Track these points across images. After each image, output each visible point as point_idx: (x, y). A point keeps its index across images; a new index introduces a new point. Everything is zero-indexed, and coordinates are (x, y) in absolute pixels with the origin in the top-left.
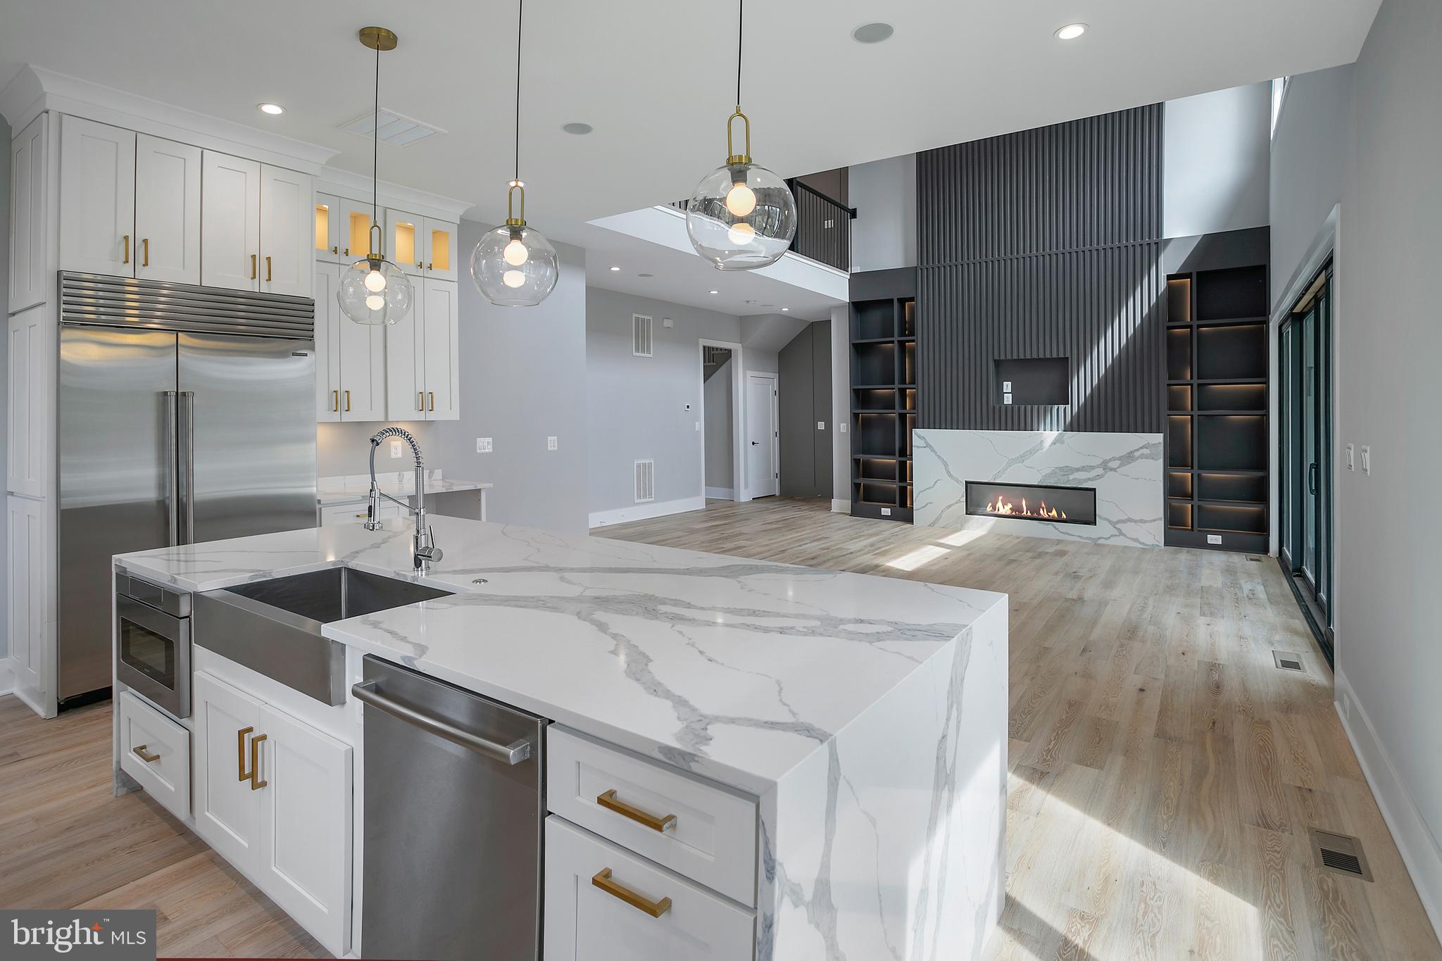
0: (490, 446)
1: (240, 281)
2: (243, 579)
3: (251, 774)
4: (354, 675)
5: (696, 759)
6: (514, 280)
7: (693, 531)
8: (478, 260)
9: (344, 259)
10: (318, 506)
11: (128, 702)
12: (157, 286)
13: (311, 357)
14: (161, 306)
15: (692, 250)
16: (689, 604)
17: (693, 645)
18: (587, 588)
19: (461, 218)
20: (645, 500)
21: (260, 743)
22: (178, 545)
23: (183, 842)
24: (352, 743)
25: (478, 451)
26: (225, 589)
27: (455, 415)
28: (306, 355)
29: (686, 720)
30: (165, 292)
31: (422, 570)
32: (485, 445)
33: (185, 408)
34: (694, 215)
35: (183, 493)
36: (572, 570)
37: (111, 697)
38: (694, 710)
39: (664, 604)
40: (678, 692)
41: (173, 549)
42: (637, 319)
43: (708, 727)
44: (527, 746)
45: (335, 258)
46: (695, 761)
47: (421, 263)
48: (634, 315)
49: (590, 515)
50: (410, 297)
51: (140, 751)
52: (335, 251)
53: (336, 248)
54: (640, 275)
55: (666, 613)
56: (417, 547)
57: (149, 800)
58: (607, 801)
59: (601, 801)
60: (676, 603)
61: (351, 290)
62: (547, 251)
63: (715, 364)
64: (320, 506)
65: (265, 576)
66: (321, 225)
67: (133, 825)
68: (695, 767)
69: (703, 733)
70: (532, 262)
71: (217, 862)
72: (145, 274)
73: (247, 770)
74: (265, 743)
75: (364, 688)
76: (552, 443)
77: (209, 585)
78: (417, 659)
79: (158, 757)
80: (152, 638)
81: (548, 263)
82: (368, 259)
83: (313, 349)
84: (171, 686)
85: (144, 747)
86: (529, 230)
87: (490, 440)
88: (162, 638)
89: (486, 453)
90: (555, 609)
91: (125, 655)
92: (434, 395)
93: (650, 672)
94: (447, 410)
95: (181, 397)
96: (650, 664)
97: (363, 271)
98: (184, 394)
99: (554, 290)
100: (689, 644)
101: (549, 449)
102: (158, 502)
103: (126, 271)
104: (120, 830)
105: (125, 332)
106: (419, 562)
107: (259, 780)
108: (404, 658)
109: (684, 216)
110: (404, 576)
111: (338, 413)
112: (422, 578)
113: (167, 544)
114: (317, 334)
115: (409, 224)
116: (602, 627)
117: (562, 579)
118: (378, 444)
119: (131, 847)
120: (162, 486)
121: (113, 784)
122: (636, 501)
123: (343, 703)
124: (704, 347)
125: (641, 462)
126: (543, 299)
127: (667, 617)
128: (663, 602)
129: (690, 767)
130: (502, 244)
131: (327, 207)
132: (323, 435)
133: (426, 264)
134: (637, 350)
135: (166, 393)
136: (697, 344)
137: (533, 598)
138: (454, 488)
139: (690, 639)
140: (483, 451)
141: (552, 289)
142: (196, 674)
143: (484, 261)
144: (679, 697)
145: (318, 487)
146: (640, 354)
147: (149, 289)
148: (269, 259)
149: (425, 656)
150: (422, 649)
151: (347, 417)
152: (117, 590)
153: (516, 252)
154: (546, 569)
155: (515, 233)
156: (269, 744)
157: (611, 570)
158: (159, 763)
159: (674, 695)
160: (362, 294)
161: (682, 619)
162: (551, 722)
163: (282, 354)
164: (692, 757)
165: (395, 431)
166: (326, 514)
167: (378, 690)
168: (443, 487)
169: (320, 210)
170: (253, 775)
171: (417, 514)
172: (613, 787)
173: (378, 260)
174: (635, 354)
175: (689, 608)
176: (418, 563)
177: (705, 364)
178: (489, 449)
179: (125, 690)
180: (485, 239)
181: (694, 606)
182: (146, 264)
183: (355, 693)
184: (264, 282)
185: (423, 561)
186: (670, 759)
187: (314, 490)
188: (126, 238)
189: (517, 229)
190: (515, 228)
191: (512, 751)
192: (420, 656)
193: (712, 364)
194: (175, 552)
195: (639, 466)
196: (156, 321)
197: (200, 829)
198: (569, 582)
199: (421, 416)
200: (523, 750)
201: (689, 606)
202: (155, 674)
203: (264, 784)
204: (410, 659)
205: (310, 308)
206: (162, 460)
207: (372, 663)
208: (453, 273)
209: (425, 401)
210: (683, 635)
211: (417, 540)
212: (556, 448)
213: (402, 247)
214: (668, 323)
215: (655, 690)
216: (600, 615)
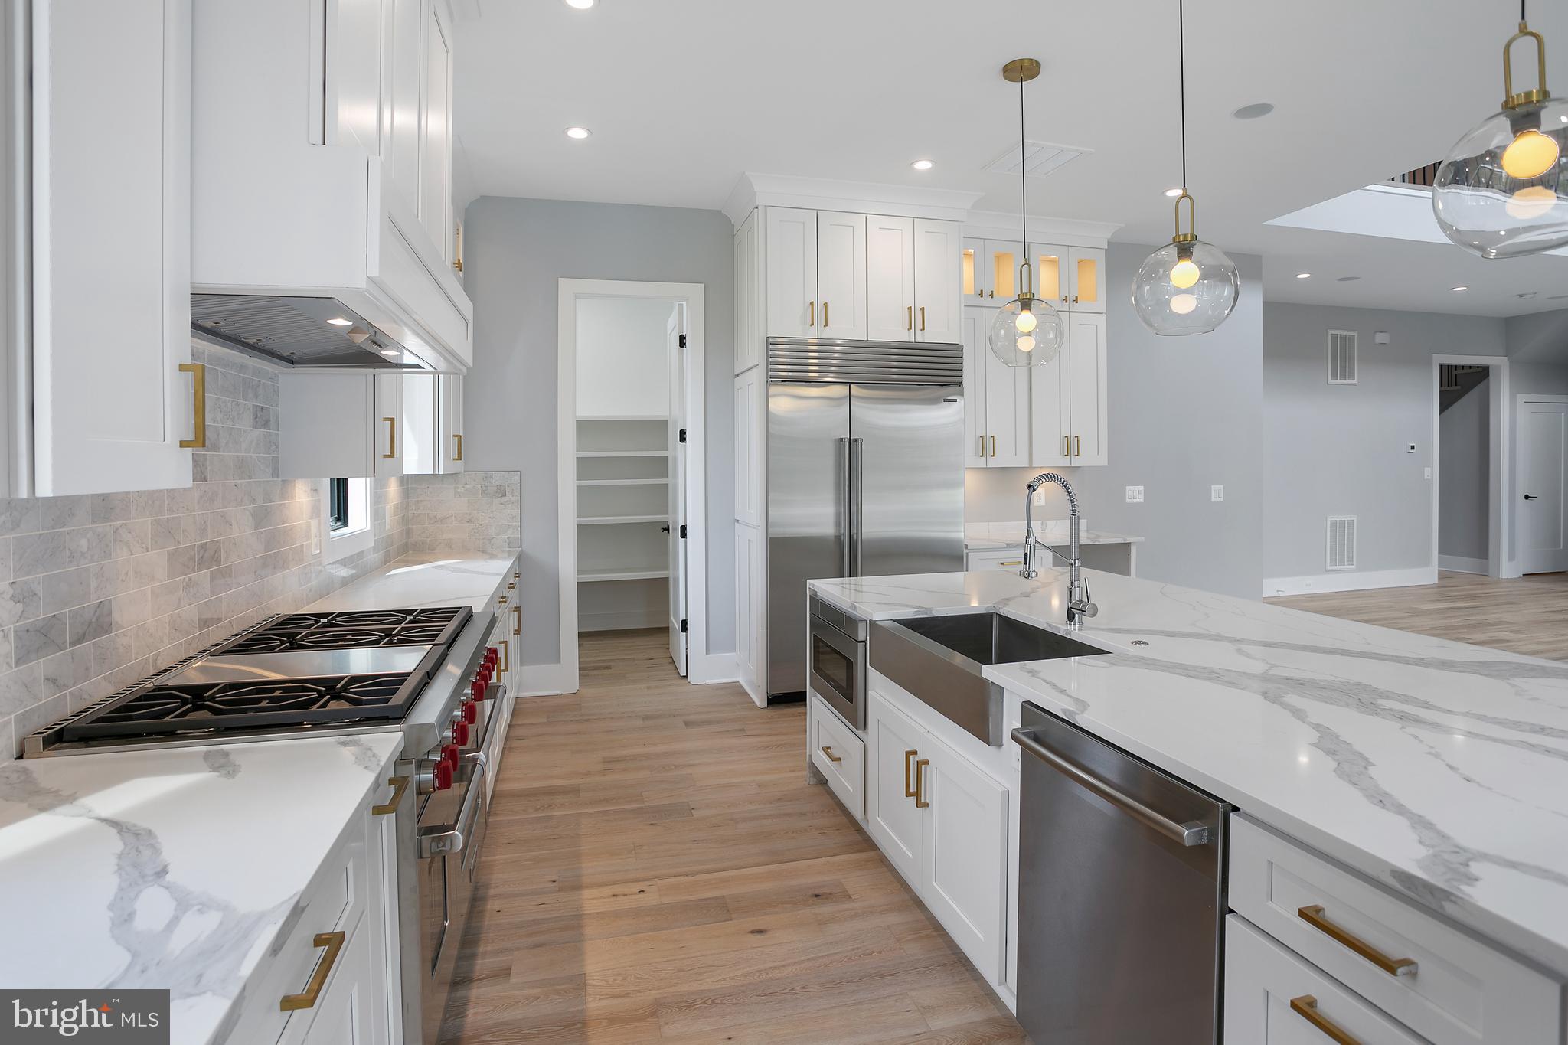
0: (1142, 496)
1: (896, 333)
2: (908, 614)
3: (916, 792)
4: (1011, 720)
5: (1453, 898)
6: (1182, 305)
7: (1417, 613)
8: (1139, 287)
9: (989, 302)
10: (965, 551)
11: (818, 706)
12: (831, 343)
13: (960, 402)
14: (835, 361)
15: (1443, 239)
16: (1427, 703)
17: (1437, 756)
18: (1273, 666)
19: (1108, 242)
20: (1342, 567)
21: (923, 766)
22: (850, 576)
23: (858, 837)
24: (1008, 787)
25: (1128, 501)
26: (895, 621)
27: (1102, 461)
28: (955, 401)
29: (1433, 846)
30: (838, 348)
31: (1075, 624)
32: (1135, 494)
33: (856, 453)
34: (1446, 191)
35: (854, 531)
36: (1253, 642)
37: (806, 701)
38: (1444, 837)
39: (1387, 698)
40: (1415, 809)
41: (846, 580)
42: (1335, 337)
43: (1471, 863)
44: (1204, 830)
45: (980, 301)
46: (1451, 901)
47: (1066, 297)
48: (1331, 332)
49: (1264, 580)
50: (1060, 334)
51: (826, 750)
52: (981, 295)
53: (982, 291)
54: (1340, 280)
55: (1391, 710)
56: (1070, 600)
57: (831, 793)
58: (1311, 916)
59: (1302, 914)
60: (1406, 699)
61: (1003, 332)
62: (1223, 267)
63: (1458, 387)
64: (967, 551)
65: (926, 614)
66: (968, 269)
67: (822, 811)
68: (1450, 908)
69: (1462, 869)
70: (1206, 282)
71: (883, 862)
72: (826, 334)
73: (913, 788)
74: (928, 768)
75: (1023, 733)
76: (1217, 493)
77: (882, 615)
78: (1078, 714)
79: (840, 759)
80: (836, 656)
81: (1224, 279)
82: (1019, 299)
83: (962, 394)
84: (851, 701)
85: (829, 748)
86: (1200, 245)
87: (1142, 488)
88: (845, 658)
89: (1138, 503)
90: (1232, 684)
91: (817, 667)
92: (1080, 438)
93: (1371, 778)
94: (1094, 455)
95: (853, 442)
96: (1370, 768)
97: (1013, 313)
98: (855, 440)
99: (1232, 312)
100: (1430, 753)
101: (1213, 500)
102: (836, 537)
103: (812, 333)
104: (813, 813)
105: (812, 386)
106: (1072, 615)
107: (923, 801)
108: (1065, 711)
109: (1430, 194)
110: (1057, 628)
111: (984, 458)
112: (1074, 632)
113: (842, 576)
114: (965, 379)
115: (1053, 257)
116: (1298, 714)
117: (1240, 651)
118: (1034, 490)
119: (822, 829)
120: (838, 524)
121: (807, 773)
122: (1329, 568)
123: (1000, 745)
124: (1441, 367)
125: (1338, 519)
126: (1219, 324)
127: (1393, 715)
128: (1386, 695)
129: (1442, 907)
130: (1167, 266)
131: (972, 251)
132: (971, 480)
133: (1072, 297)
134: (1334, 376)
135: (841, 440)
136: (1430, 363)
137: (1204, 668)
138: (1101, 540)
139: (1432, 748)
140: (1133, 501)
141: (1231, 311)
142: (870, 693)
143: (1148, 288)
144: (1420, 816)
145: (967, 533)
146: (1338, 381)
147: (825, 345)
148: (923, 309)
149: (1087, 712)
150: (1083, 705)
151: (993, 463)
152: (810, 610)
153: (1185, 273)
154: (1218, 637)
155: (1184, 251)
156: (931, 769)
157: (1305, 648)
158: (841, 764)
159: (1412, 813)
160: (1013, 336)
161: (1417, 720)
162: (1236, 809)
163: (934, 401)
164: (1447, 895)
165: (1051, 476)
166: (972, 559)
167: (1036, 738)
168: (1088, 538)
169: (967, 255)
170: (917, 794)
171: (1072, 564)
172: (1321, 903)
173: (1029, 299)
174: (1330, 381)
175: (1427, 708)
176: (1071, 617)
177: (1443, 389)
178: (1140, 499)
179: (816, 696)
180: (1148, 263)
181: (1434, 706)
182: (826, 325)
183: (1014, 737)
184: (918, 332)
185: (1076, 615)
186: (1409, 889)
187: (962, 535)
188: (812, 303)
189: (1186, 246)
190: (1184, 245)
191: (1187, 831)
192: (1082, 712)
193: (1454, 388)
194: (847, 582)
195: (1334, 524)
196: (832, 375)
197: (872, 830)
198: (1249, 656)
199: (1066, 462)
200: (1200, 834)
201: (1427, 706)
202: (838, 687)
203: (926, 805)
204: (1071, 712)
205: (959, 354)
206: (838, 501)
207: (1030, 709)
208: (1101, 305)
209: (1071, 446)
210: (1421, 741)
211: (1071, 592)
212: (1222, 500)
213: (1046, 282)
214: (1380, 338)
215: (1381, 801)
216: (1293, 699)
